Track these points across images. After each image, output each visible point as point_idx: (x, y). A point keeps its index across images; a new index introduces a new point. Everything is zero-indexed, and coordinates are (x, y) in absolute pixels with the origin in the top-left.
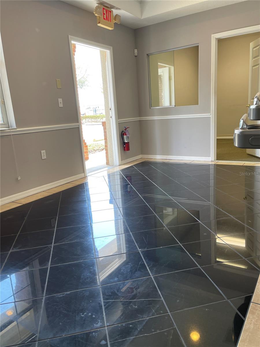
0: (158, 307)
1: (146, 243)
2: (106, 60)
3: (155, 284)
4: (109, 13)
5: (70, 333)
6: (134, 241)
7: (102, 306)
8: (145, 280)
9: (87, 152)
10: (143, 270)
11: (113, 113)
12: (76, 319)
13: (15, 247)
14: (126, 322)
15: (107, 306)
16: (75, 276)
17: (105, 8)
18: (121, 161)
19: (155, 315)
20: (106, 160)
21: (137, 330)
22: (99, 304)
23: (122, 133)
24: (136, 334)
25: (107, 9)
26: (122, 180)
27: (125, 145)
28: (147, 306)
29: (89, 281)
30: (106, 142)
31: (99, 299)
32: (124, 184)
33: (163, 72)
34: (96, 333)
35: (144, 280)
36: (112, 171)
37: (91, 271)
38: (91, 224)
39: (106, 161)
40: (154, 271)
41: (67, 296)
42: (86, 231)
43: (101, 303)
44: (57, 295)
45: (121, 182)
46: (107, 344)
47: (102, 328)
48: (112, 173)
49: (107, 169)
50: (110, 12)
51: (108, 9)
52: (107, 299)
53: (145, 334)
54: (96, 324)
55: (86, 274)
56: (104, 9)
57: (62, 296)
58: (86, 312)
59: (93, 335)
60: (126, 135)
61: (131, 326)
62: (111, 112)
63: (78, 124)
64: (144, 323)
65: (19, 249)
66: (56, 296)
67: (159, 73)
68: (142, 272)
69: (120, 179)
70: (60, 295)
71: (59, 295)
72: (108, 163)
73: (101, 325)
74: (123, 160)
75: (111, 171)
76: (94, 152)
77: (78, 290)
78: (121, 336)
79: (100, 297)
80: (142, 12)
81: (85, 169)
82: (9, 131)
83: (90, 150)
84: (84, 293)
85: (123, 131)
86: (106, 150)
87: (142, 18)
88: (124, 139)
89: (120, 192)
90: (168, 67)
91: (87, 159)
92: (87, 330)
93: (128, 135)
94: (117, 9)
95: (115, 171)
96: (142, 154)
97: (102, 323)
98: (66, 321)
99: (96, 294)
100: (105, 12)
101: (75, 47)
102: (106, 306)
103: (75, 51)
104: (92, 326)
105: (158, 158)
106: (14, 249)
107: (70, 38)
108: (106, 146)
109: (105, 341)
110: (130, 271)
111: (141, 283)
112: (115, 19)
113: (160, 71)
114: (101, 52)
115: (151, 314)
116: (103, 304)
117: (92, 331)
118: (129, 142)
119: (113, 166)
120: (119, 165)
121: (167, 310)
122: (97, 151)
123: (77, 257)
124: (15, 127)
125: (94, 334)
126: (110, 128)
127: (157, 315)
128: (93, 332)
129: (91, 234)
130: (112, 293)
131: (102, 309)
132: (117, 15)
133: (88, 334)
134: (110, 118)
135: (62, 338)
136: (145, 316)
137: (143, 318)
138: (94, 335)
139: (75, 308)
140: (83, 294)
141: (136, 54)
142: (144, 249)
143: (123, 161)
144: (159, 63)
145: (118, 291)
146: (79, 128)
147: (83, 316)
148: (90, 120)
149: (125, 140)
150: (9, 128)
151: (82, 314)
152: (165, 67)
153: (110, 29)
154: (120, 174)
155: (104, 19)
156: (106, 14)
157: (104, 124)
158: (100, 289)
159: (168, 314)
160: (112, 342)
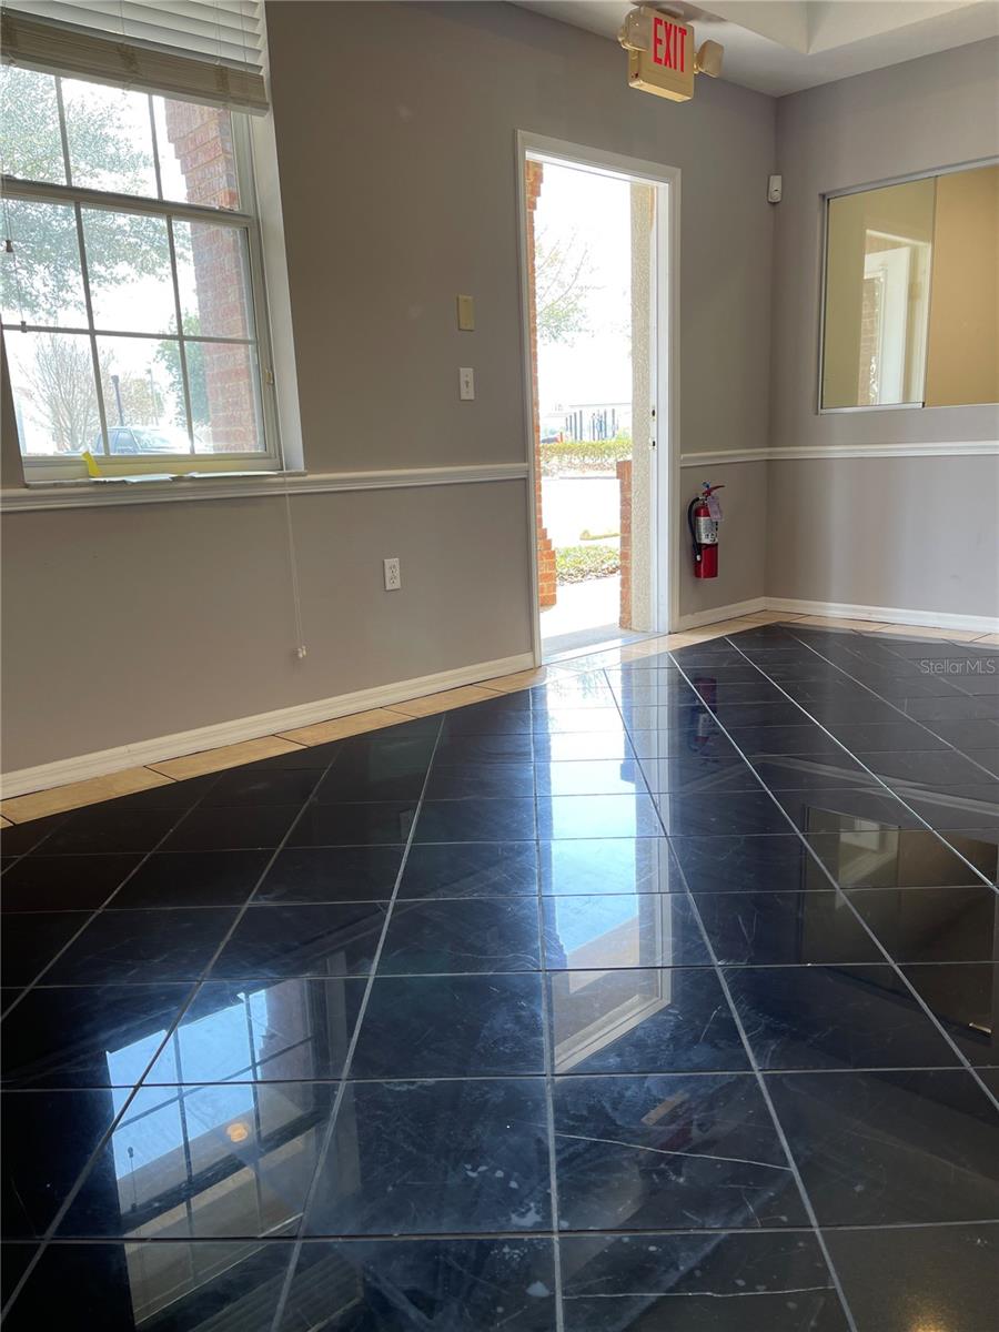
0: (771, 1199)
1: (749, 942)
2: (652, 223)
3: (766, 1106)
4: (679, 35)
5: (419, 1231)
6: (697, 927)
7: (547, 1154)
8: (729, 1083)
9: (550, 577)
10: (722, 1044)
11: (661, 429)
12: (448, 1182)
13: (263, 891)
14: (636, 1230)
15: (566, 1155)
16: (459, 1027)
17: (664, 18)
18: (681, 615)
19: (757, 1228)
20: (618, 609)
21: (678, 1269)
22: (539, 1141)
23: (694, 507)
24: (671, 1284)
25: (670, 20)
26: (677, 690)
27: (700, 554)
28: (726, 1187)
29: (507, 1051)
30: (625, 542)
31: (540, 1125)
32: (682, 705)
33: (884, 267)
34: (517, 1251)
35: (724, 1083)
36: (638, 652)
37: (520, 1016)
38: (537, 840)
39: (619, 615)
40: (770, 1054)
41: (425, 1092)
42: (518, 865)
43: (547, 1139)
44: (387, 1083)
45: (671, 695)
46: (552, 1298)
47: (539, 1236)
48: (638, 661)
49: (618, 642)
50: (684, 32)
51: (674, 22)
52: (572, 1130)
53: (706, 1291)
54: (518, 1216)
55: (502, 1022)
56: (658, 21)
57: (405, 1088)
58: (487, 1165)
59: (504, 1254)
60: (708, 515)
61: (652, 1248)
62: (653, 426)
63: (526, 464)
64: (708, 1248)
65: (277, 899)
66: (387, 1086)
67: (866, 270)
68: (721, 1049)
69: (671, 684)
70: (399, 1085)
71: (395, 1084)
72: (625, 622)
73: (536, 1223)
74: (686, 614)
75: (634, 650)
76: (579, 578)
77: (466, 1076)
78: (610, 1278)
79: (546, 1119)
80: (811, 30)
81: (536, 636)
82: (281, 479)
83: (564, 571)
84: (487, 1092)
85: (698, 499)
86: (622, 574)
87: (811, 53)
88: (699, 529)
89: (665, 735)
90: (906, 245)
91: (550, 601)
92: (484, 1231)
93: (715, 517)
94: (711, 19)
95: (653, 652)
96: (767, 594)
97: (543, 1217)
98: (409, 1183)
99: (529, 1103)
100: (662, 34)
101: (539, 178)
102: (562, 1156)
103: (536, 192)
104: (502, 1220)
105: (836, 613)
106: (261, 897)
107: (523, 138)
108: (625, 556)
109: (545, 1284)
110: (669, 1039)
111: (711, 1091)
112: (700, 60)
113: (873, 264)
114: (635, 191)
115: (739, 1218)
116: (552, 1145)
117: (501, 1237)
118: (717, 545)
119: (647, 634)
120: (670, 633)
121: (807, 1217)
122: (589, 577)
123: (475, 956)
124: (302, 469)
125: (506, 1250)
126: (646, 485)
127: (763, 1227)
128: (503, 1243)
129: (533, 878)
130: (591, 1109)
131: (548, 1163)
132: (707, 45)
133: (484, 1248)
134: (651, 448)
135: (391, 1242)
136: (716, 1224)
137: (703, 1228)
138: (507, 1257)
139: (447, 1142)
140: (482, 1096)
141: (776, 196)
142: (737, 960)
143: (689, 616)
144: (869, 232)
145: (615, 1109)
146: (525, 480)
147: (473, 1175)
148: (577, 461)
149: (703, 536)
150: (282, 470)
151: (469, 1167)
152: (896, 245)
153: (677, 97)
154: (672, 668)
155: (657, 60)
156: (664, 40)
157: (623, 470)
158: (549, 1087)
159: (809, 1230)
160: (571, 1295)
